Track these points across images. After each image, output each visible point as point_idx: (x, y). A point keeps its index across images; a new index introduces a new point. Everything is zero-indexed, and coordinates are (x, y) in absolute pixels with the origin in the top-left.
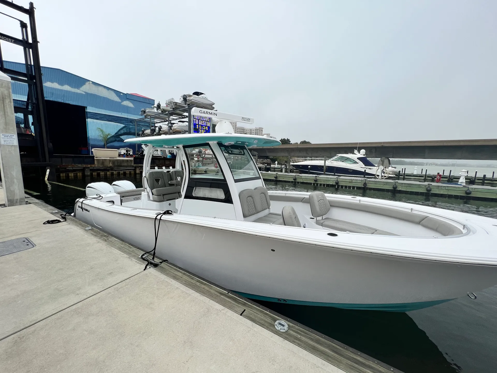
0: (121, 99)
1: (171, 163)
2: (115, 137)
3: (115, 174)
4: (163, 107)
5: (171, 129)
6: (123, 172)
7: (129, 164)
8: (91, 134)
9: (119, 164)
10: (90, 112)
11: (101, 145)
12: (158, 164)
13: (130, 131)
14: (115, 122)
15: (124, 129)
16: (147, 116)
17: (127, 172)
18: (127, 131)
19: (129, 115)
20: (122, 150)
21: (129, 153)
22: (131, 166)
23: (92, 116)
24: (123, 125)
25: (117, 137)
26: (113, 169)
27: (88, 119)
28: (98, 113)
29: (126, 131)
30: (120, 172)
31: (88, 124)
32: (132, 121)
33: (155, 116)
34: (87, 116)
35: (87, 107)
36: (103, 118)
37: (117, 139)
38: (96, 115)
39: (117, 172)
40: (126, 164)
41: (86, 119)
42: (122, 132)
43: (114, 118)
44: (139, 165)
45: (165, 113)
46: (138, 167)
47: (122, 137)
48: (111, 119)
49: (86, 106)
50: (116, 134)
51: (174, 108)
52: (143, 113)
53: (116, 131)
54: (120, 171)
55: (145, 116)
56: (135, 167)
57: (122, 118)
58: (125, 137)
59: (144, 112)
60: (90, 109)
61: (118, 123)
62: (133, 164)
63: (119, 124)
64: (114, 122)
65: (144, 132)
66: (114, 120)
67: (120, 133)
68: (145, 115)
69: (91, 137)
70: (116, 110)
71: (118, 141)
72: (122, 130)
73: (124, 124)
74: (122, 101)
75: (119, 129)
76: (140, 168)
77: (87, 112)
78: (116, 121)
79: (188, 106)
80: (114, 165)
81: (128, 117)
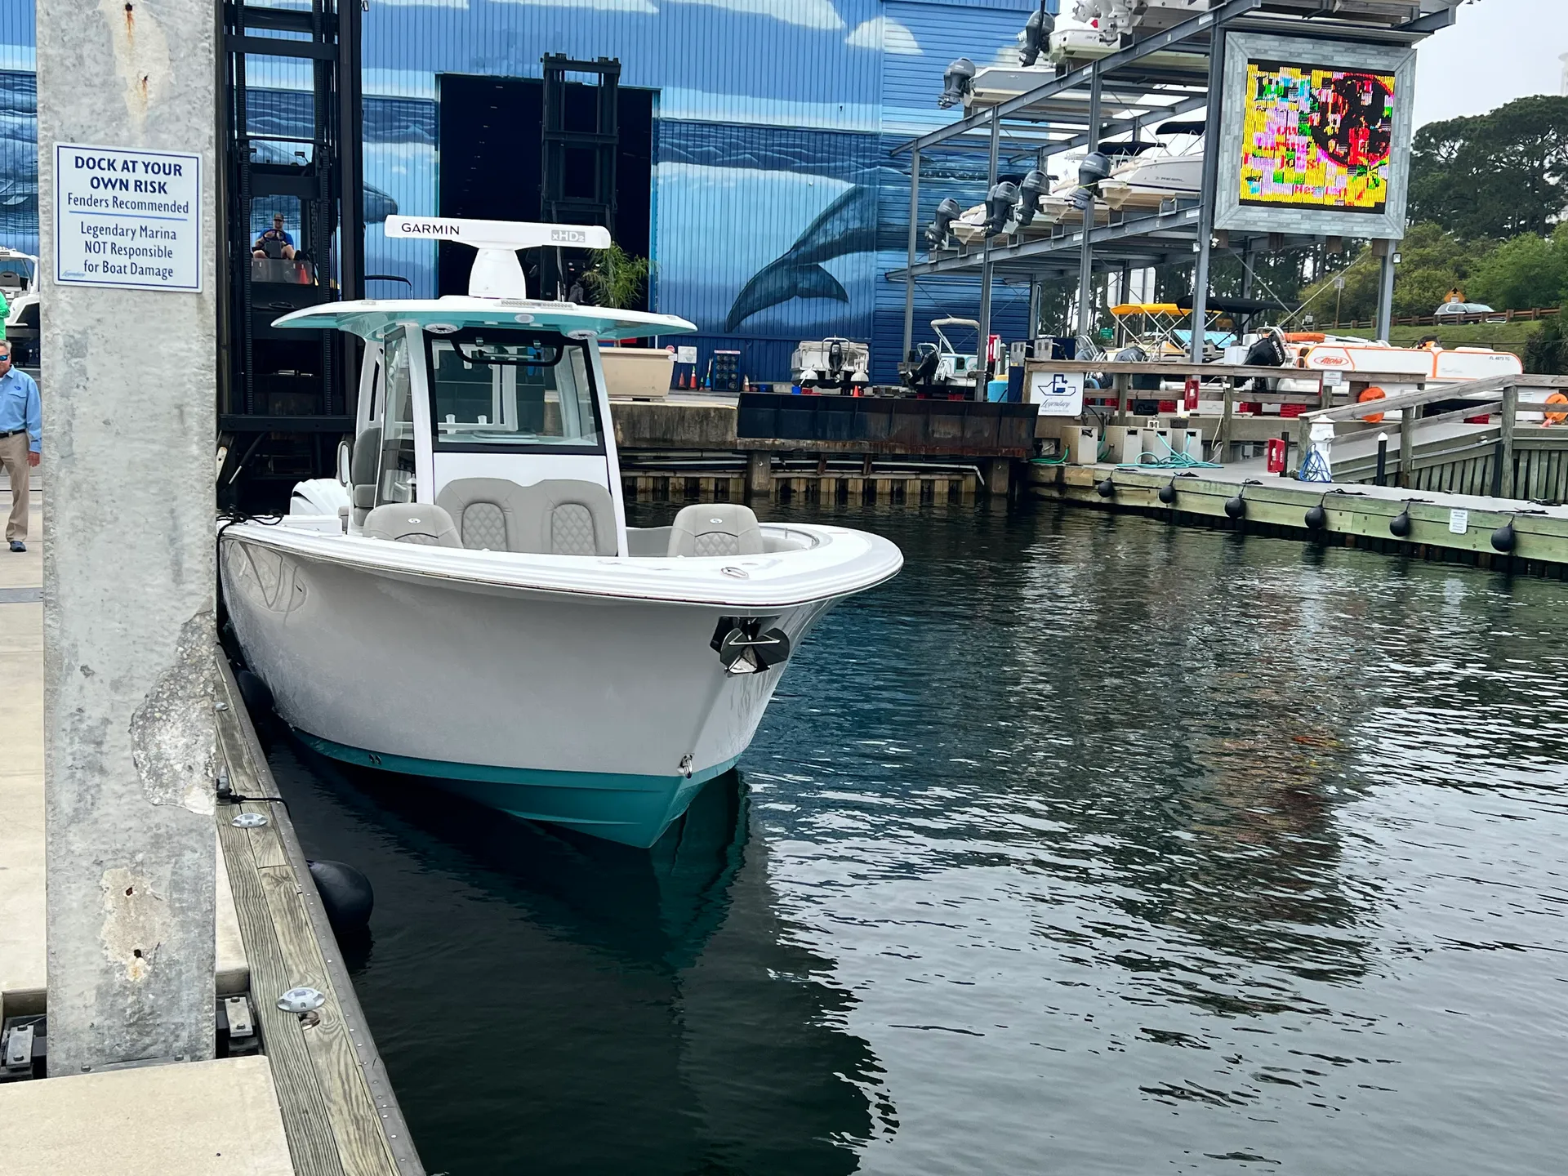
0: (845, 10)
1: (968, 435)
2: (788, 270)
3: (645, 491)
4: (1067, 35)
5: (1099, 193)
6: (682, 481)
7: (714, 436)
8: (666, 257)
9: (659, 434)
10: (673, 123)
11: (714, 322)
12: (883, 436)
13: (879, 224)
14: (800, 170)
15: (848, 212)
16: (980, 110)
17: (703, 484)
18: (862, 221)
19: (888, 109)
20: (810, 349)
21: (849, 374)
22: (722, 447)
23: (679, 146)
24: (843, 187)
25: (802, 270)
26: (636, 458)
27: (661, 164)
28: (714, 118)
29: (857, 225)
30: (668, 478)
31: (656, 193)
32: (896, 151)
33: (1026, 101)
34: (656, 147)
35: (658, 92)
36: (738, 147)
37: (804, 284)
38: (702, 136)
39: (655, 478)
40: (693, 435)
41: (653, 167)
42: (836, 229)
43: (798, 142)
44: (769, 441)
45: (1076, 80)
46: (764, 453)
47: (832, 266)
48: (780, 152)
49: (654, 86)
50: (796, 247)
51: (1129, 32)
52: (954, 89)
53: (799, 230)
54: (667, 475)
55: (968, 110)
56: (749, 453)
57: (840, 138)
58: (849, 267)
59: (963, 82)
60: (674, 106)
61: (813, 172)
62: (732, 436)
63: (824, 179)
64: (793, 170)
65: (953, 224)
66: (794, 155)
67: (822, 241)
68: (968, 99)
69: (665, 277)
70: (807, 93)
71: (808, 294)
72: (837, 216)
73: (848, 180)
74: (853, 24)
75: (816, 215)
76: (776, 461)
77: (657, 121)
78: (807, 159)
79: (1215, 12)
80: (635, 440)
81: (882, 128)
